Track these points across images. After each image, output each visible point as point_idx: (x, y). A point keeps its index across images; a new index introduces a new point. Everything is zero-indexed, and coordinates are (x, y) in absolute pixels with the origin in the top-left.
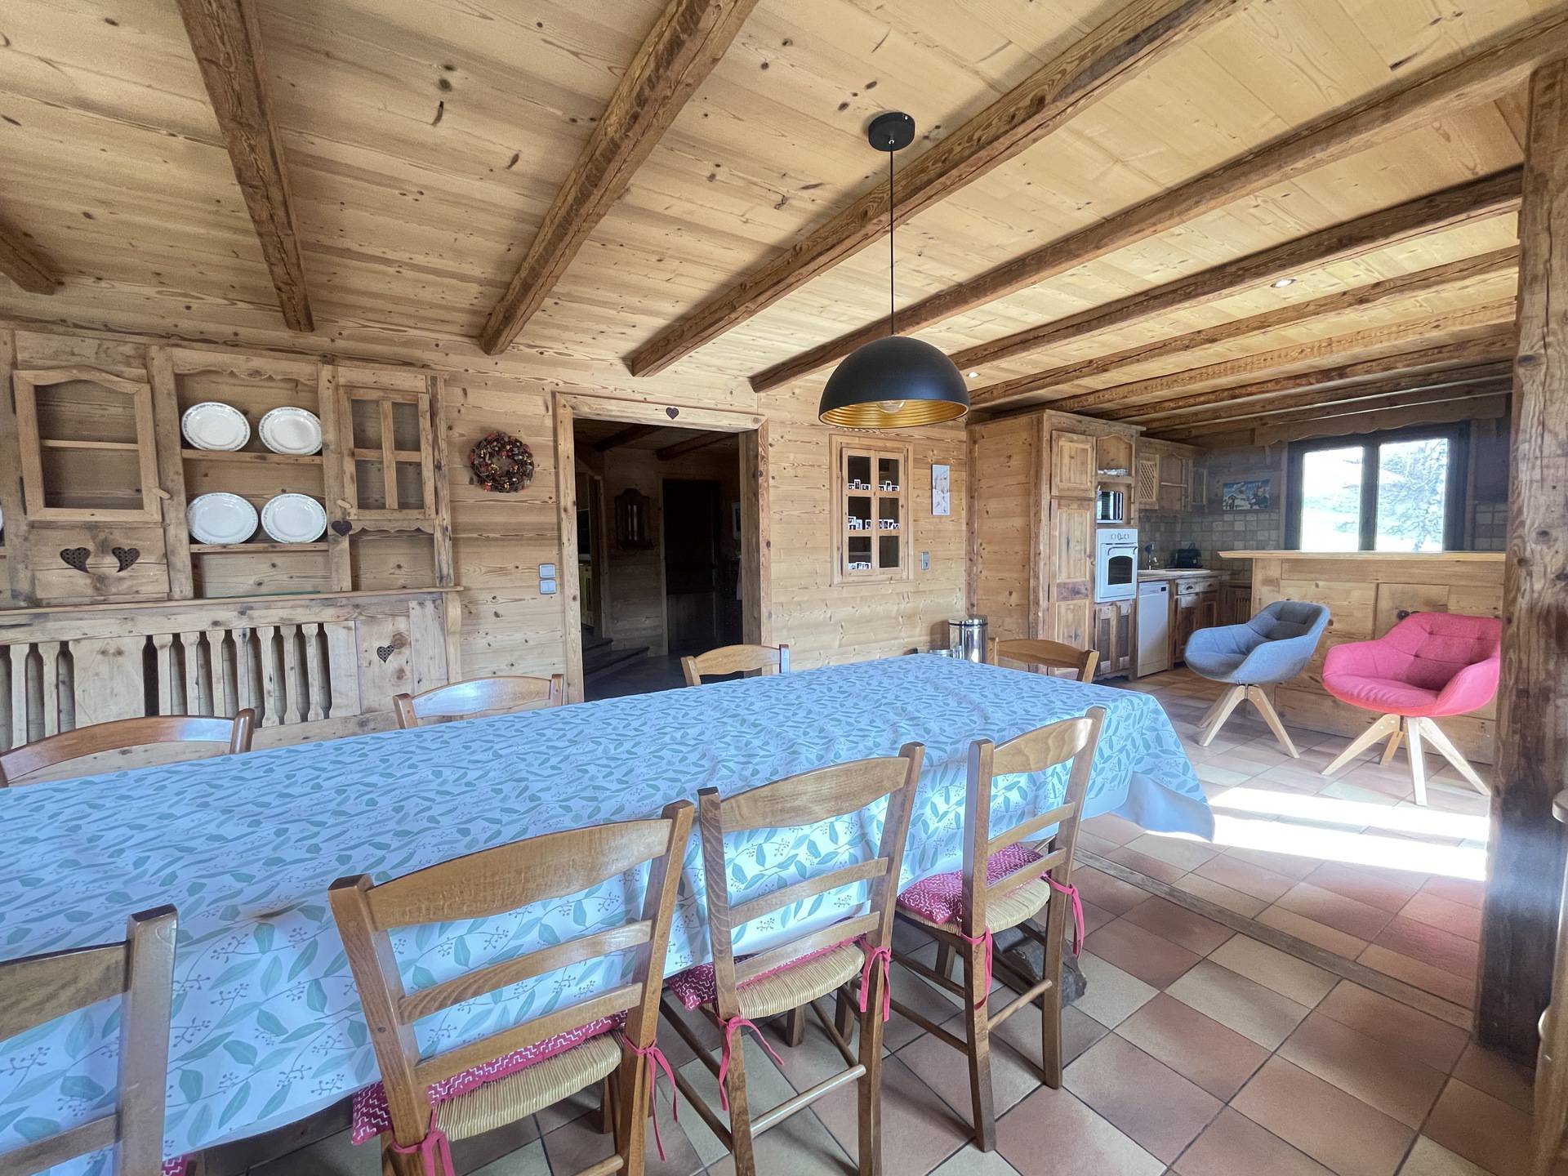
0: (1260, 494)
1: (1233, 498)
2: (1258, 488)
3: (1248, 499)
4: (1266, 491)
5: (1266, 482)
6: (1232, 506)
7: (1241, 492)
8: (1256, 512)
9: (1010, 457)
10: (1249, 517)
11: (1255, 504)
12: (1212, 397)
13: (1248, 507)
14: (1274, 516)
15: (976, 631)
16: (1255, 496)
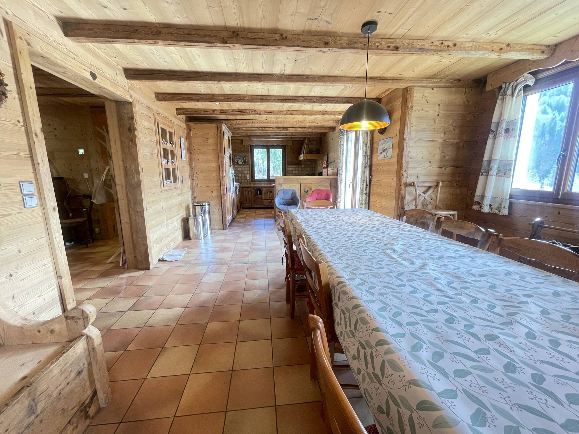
0: (244, 160)
1: (237, 161)
2: (244, 158)
3: (241, 161)
4: (246, 159)
5: (245, 156)
6: (237, 163)
7: (239, 159)
8: (244, 165)
9: (208, 138)
10: (242, 167)
11: (243, 163)
12: (257, 129)
13: (241, 163)
14: (248, 167)
15: (207, 207)
16: (243, 160)
